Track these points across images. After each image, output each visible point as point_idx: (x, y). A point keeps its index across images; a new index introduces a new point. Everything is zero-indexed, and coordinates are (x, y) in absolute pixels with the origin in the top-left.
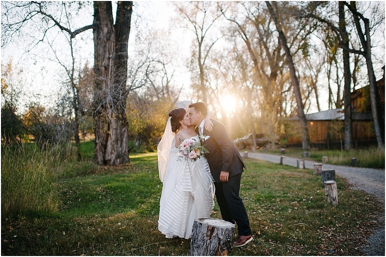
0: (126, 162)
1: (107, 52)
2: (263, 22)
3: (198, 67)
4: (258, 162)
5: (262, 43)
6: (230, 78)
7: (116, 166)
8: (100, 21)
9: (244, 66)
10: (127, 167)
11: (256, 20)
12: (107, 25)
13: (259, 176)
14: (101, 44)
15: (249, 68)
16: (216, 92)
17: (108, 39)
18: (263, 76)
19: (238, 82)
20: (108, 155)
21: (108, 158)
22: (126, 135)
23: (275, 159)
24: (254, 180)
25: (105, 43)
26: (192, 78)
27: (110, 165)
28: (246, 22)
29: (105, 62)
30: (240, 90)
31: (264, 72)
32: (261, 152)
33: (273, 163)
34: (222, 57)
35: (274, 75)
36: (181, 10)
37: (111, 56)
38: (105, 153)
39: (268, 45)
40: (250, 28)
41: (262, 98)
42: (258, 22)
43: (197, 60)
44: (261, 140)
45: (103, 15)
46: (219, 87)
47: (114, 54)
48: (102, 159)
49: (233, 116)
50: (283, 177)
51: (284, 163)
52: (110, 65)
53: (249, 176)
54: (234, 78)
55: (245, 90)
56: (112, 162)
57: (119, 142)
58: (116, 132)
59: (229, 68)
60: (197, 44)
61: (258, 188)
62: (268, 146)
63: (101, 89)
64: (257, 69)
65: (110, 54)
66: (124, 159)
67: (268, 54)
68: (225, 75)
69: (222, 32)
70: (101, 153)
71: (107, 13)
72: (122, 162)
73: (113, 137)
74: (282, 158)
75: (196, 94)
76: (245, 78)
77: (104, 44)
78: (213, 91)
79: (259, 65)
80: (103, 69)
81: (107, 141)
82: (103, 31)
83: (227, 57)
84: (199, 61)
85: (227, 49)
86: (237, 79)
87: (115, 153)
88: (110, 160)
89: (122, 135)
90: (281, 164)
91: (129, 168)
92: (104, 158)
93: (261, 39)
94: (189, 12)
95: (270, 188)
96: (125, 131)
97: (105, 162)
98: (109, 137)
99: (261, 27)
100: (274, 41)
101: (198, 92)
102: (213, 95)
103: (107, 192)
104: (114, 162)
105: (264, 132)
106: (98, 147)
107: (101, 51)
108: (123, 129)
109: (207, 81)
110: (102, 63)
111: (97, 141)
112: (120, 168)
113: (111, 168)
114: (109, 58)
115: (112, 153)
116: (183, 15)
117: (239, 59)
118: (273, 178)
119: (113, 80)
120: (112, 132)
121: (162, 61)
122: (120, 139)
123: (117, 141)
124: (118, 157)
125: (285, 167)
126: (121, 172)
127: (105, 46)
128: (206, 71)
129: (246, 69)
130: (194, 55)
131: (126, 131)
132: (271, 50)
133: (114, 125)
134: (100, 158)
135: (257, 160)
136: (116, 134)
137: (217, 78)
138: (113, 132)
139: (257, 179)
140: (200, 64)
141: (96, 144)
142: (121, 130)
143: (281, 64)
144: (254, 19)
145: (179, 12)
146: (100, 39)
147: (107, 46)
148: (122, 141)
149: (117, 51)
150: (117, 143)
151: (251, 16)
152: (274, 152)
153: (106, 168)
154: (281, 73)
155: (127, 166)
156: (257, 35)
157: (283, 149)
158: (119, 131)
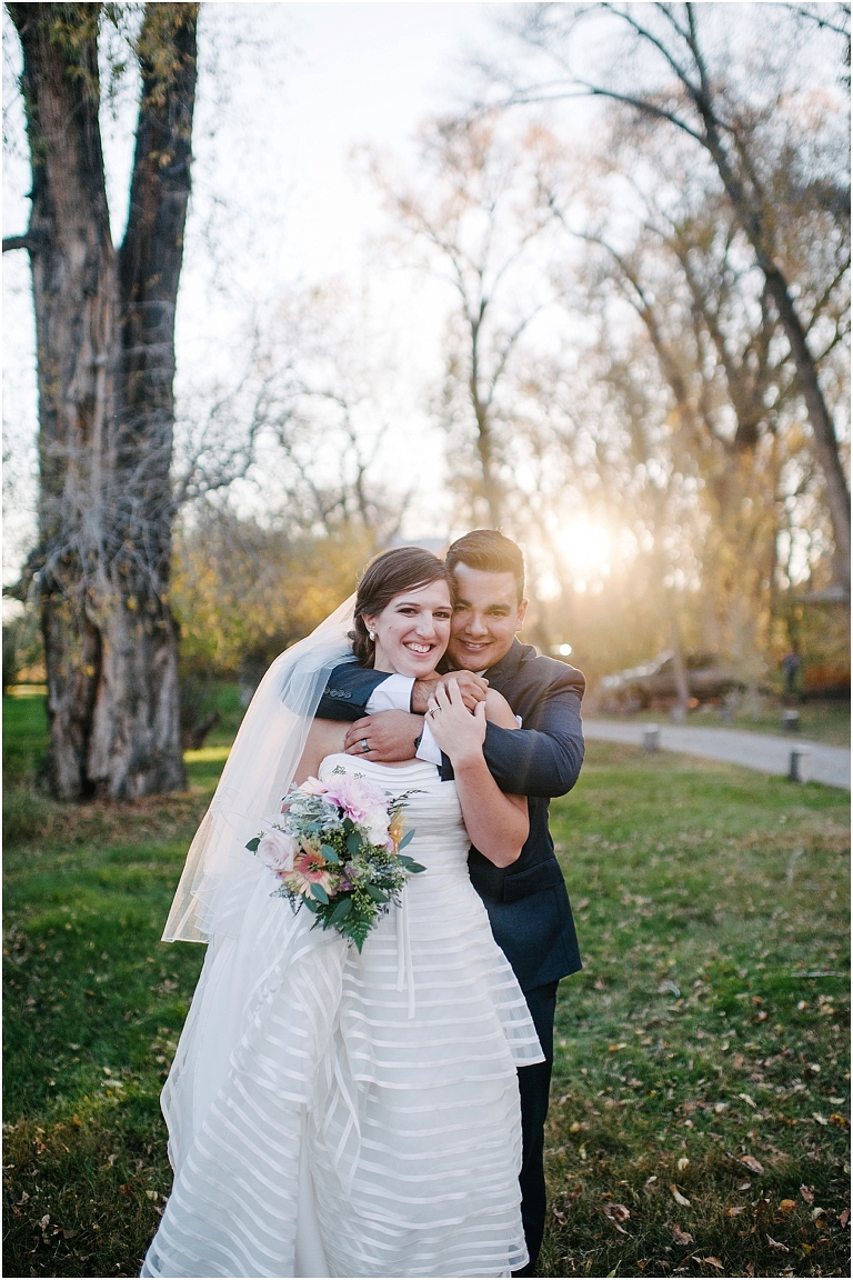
0: (172, 787)
1: (87, 346)
2: (705, 244)
3: (471, 411)
4: (700, 768)
5: (704, 318)
6: (586, 449)
7: (131, 802)
8: (53, 215)
9: (634, 406)
10: (172, 809)
11: (678, 232)
12: (82, 234)
13: (713, 852)
14: (62, 309)
15: (656, 414)
16: (536, 501)
17: (89, 292)
18: (707, 441)
19: (616, 466)
20: (100, 762)
21: (97, 770)
22: (169, 677)
23: (766, 753)
24: (693, 870)
25: (79, 306)
26: (450, 456)
27: (107, 802)
28: (643, 243)
29: (81, 383)
30: (624, 492)
31: (709, 425)
32: (708, 722)
33: (759, 775)
34: (557, 374)
35: (748, 436)
36: (406, 206)
37: (102, 358)
38: (84, 752)
39: (723, 326)
40: (658, 266)
41: (704, 522)
42: (688, 241)
43: (464, 388)
44: (705, 677)
45: (65, 190)
46: (547, 487)
47: (117, 350)
48: (76, 775)
49: (598, 589)
50: (817, 850)
51: (805, 773)
52: (101, 395)
53: (671, 852)
54: (601, 448)
55: (643, 495)
56: (114, 788)
57: (143, 709)
58: (131, 667)
59: (583, 415)
60: (465, 327)
61: (718, 917)
62: (732, 699)
63: (59, 493)
64: (687, 416)
65: (96, 351)
66: (162, 775)
67: (725, 359)
68: (568, 443)
69: (556, 281)
70: (70, 752)
71: (83, 185)
72: (155, 789)
73: (116, 686)
74: (795, 757)
75: (466, 512)
76: (640, 450)
77: (71, 313)
78: (526, 500)
79: (693, 400)
80: (71, 412)
81: (92, 703)
82: (65, 255)
83: (575, 373)
84: (474, 390)
85: (575, 344)
86: (614, 454)
87: (128, 751)
88: (107, 780)
89: (153, 678)
90: (793, 777)
91: (180, 813)
92: (83, 770)
93: (698, 306)
94: (432, 210)
95: (769, 916)
96: (165, 662)
97: (89, 789)
98: (102, 691)
99: (696, 261)
100: (745, 312)
101: (471, 502)
102: (524, 516)
103: (37, 952)
104: (123, 789)
105: (713, 646)
106: (58, 728)
107: (62, 340)
108: (160, 655)
109: (502, 461)
110: (66, 386)
111: (55, 705)
112: (144, 812)
113: (109, 817)
114: (94, 370)
115: (113, 751)
116: (413, 221)
117: (617, 378)
118: (773, 860)
119: (112, 454)
120: (113, 667)
121: (337, 392)
122: (145, 693)
123: (132, 701)
124: (140, 764)
125: (813, 794)
126: (144, 829)
127: (77, 321)
128: (497, 426)
129: (645, 413)
130: (453, 367)
131: (172, 661)
132: (734, 346)
133: (117, 637)
134: (67, 773)
135: (696, 760)
136: (131, 675)
137: (538, 450)
138: (115, 669)
139: (710, 862)
140: (476, 402)
141: (51, 715)
142: (149, 657)
143: (772, 395)
144: (670, 232)
145: (398, 213)
146: (56, 290)
147: (86, 317)
148: (154, 702)
149: (127, 338)
150: (134, 711)
151: (659, 222)
152: (758, 725)
153: (88, 812)
154: (773, 429)
155: (176, 801)
156: (683, 292)
157: (792, 714)
158: (140, 662)
